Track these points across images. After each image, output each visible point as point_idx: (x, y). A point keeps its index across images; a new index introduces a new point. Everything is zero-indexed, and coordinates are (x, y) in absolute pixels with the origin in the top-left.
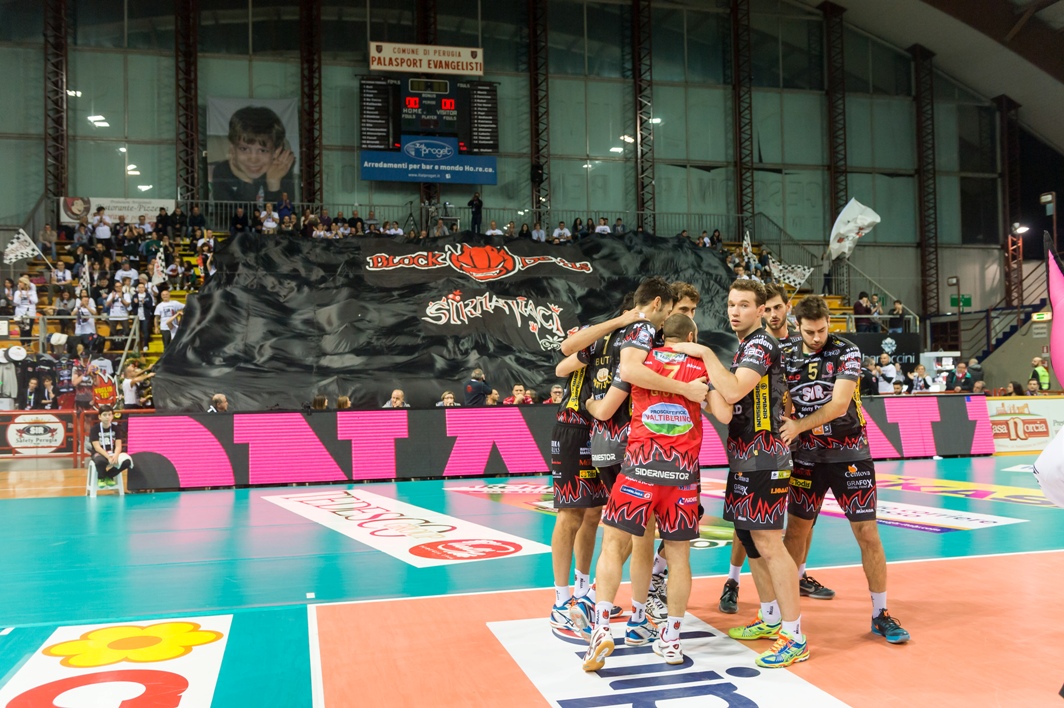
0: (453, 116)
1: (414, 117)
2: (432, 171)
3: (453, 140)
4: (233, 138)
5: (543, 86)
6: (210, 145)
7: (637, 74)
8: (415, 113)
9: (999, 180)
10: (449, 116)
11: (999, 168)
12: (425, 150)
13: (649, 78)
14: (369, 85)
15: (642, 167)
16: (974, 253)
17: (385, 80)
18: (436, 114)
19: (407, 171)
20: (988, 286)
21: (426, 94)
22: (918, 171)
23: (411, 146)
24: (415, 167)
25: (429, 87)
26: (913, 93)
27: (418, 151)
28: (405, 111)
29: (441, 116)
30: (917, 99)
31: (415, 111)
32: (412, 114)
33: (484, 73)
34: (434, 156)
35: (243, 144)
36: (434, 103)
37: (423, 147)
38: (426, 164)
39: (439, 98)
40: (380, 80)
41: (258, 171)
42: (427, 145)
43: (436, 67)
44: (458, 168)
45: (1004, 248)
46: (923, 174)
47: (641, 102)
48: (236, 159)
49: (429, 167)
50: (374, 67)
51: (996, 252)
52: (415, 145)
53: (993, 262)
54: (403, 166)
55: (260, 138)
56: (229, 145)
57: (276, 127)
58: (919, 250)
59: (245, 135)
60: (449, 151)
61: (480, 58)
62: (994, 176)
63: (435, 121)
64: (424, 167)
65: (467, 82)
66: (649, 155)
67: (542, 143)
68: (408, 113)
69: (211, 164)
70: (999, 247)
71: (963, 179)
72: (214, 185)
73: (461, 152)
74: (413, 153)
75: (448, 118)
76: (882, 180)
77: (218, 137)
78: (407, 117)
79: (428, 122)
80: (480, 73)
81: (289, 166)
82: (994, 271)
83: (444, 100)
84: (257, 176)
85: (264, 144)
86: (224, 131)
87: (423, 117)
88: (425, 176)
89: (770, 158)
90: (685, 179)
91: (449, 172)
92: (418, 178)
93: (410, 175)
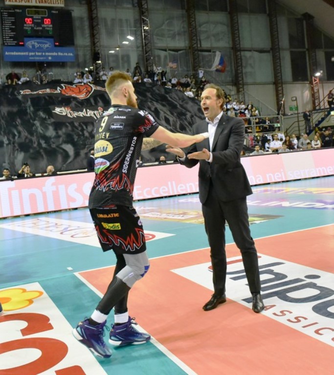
0: (50, 28)
1: (30, 28)
2: (42, 56)
3: (52, 40)
5: (95, 12)
7: (140, 5)
8: (31, 27)
9: (307, 52)
10: (48, 27)
11: (307, 46)
13: (146, 7)
14: (6, 12)
15: (146, 51)
16: (298, 86)
17: (14, 9)
18: (41, 26)
19: (28, 56)
20: (305, 101)
21: (36, 16)
22: (272, 49)
23: (30, 43)
24: (33, 54)
25: (37, 13)
26: (268, 12)
27: (33, 46)
28: (25, 25)
29: (44, 28)
30: (270, 15)
31: (30, 25)
32: (29, 27)
33: (65, 5)
34: (42, 48)
36: (40, 21)
37: (36, 44)
38: (38, 52)
39: (43, 19)
40: (10, 10)
42: (38, 43)
43: (40, 3)
44: (55, 54)
45: (311, 83)
46: (274, 50)
47: (143, 19)
49: (40, 54)
50: (7, 3)
51: (307, 85)
52: (32, 43)
53: (306, 90)
54: (27, 53)
58: (274, 86)
60: (49, 45)
62: (305, 50)
63: (41, 30)
64: (37, 54)
65: (56, 10)
66: (149, 44)
67: (96, 40)
68: (27, 27)
70: (309, 82)
71: (292, 53)
73: (56, 46)
74: (31, 47)
75: (48, 29)
76: (256, 54)
78: (26, 28)
79: (38, 31)
80: (62, 5)
82: (307, 94)
83: (45, 20)
87: (35, 28)
88: (38, 58)
89: (205, 45)
90: (166, 57)
91: (50, 56)
92: (34, 59)
93: (31, 58)
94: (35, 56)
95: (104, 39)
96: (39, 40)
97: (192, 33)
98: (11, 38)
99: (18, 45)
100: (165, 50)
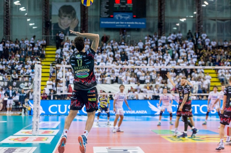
1: (118, 6)
2: (124, 24)
3: (132, 14)
4: (60, 15)
6: (52, 17)
10: (130, 5)
12: (121, 17)
18: (125, 5)
19: (115, 24)
24: (118, 23)
28: (115, 4)
29: (127, 6)
31: (118, 4)
34: (125, 19)
35: (63, 17)
36: (125, 1)
38: (122, 21)
41: (67, 26)
42: (122, 16)
44: (132, 23)
48: (60, 22)
49: (123, 23)
55: (68, 15)
56: (58, 18)
57: (73, 11)
59: (63, 14)
60: (130, 17)
63: (125, 7)
64: (121, 23)
69: (53, 24)
72: (53, 30)
73: (134, 18)
74: (117, 18)
77: (55, 15)
78: (116, 6)
79: (123, 8)
81: (77, 24)
83: (128, 0)
84: (67, 27)
85: (69, 17)
86: (57, 13)
87: (121, 6)
88: (121, 26)
90: (214, 25)
91: (130, 24)
92: (119, 27)
93: (117, 26)
94: (120, 24)
95: (169, 13)
96: (123, 14)
98: (105, 12)
99: (109, 17)
100: (215, 20)
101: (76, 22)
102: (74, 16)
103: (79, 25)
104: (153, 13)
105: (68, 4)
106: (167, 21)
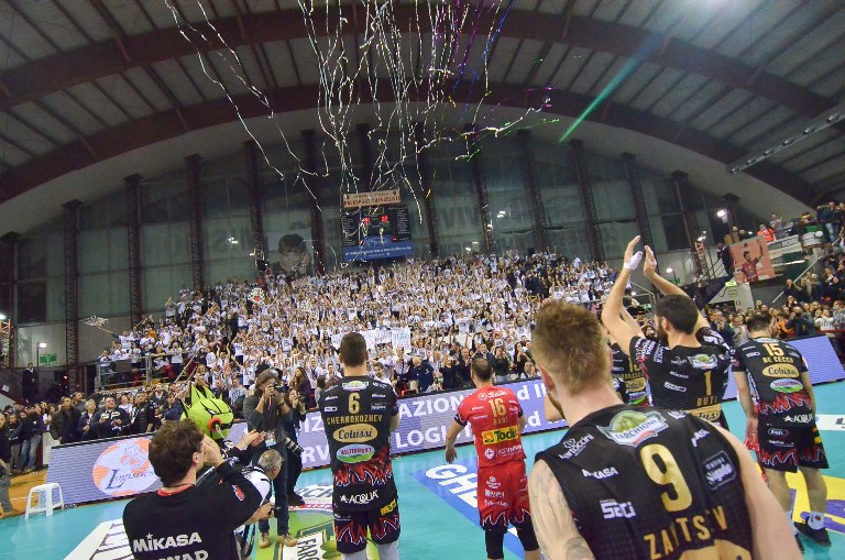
2: (380, 253)
3: (389, 236)
4: (281, 251)
6: (270, 255)
7: (479, 191)
9: (684, 216)
11: (682, 209)
12: (375, 243)
13: (485, 192)
14: (344, 215)
15: (487, 236)
16: (677, 255)
17: (352, 211)
18: (379, 225)
19: (368, 255)
20: (688, 271)
21: (373, 215)
22: (637, 216)
23: (368, 241)
24: (371, 252)
26: (628, 178)
27: (372, 244)
29: (382, 225)
30: (630, 180)
33: (401, 201)
35: (286, 253)
36: (377, 220)
37: (374, 241)
38: (377, 249)
39: (380, 216)
44: (393, 249)
45: (694, 250)
46: (640, 218)
48: (283, 261)
49: (378, 251)
50: (347, 206)
51: (689, 252)
52: (370, 241)
53: (688, 259)
55: (293, 249)
56: (279, 255)
57: (301, 243)
59: (287, 249)
60: (387, 242)
61: (398, 194)
62: (681, 213)
63: (378, 228)
64: (376, 251)
65: (393, 207)
71: (664, 218)
73: (393, 241)
74: (370, 246)
76: (618, 226)
77: (273, 251)
79: (375, 229)
80: (399, 201)
81: (309, 260)
82: (690, 263)
83: (382, 217)
85: (296, 252)
86: (277, 248)
87: (373, 227)
88: (376, 256)
89: (555, 222)
90: (511, 239)
91: (388, 252)
92: (373, 257)
94: (374, 253)
95: (443, 231)
97: (538, 211)
98: (351, 239)
99: (357, 245)
100: (510, 233)
101: (306, 257)
102: (303, 249)
103: (313, 262)
104: (420, 234)
105: (292, 233)
106: (444, 243)
